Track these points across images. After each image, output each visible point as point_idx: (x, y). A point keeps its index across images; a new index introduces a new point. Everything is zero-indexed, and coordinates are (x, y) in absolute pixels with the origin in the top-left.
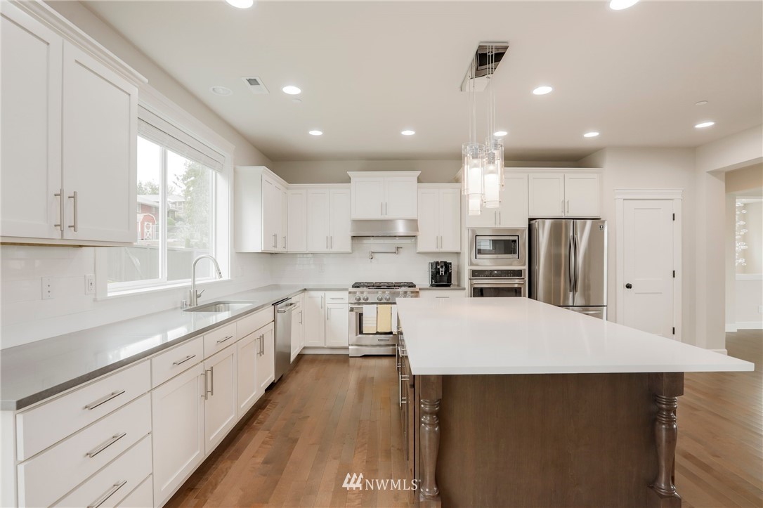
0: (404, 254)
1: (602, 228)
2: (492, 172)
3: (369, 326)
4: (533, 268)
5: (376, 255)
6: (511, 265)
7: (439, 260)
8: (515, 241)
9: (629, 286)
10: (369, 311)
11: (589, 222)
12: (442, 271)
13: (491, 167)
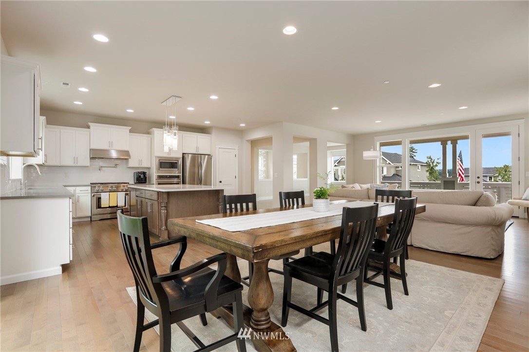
0: (119, 168)
1: (211, 159)
2: (175, 139)
3: (105, 203)
4: (184, 174)
5: (103, 168)
6: (171, 173)
7: (140, 171)
8: (176, 163)
9: (221, 182)
10: (104, 197)
11: (207, 156)
12: (142, 176)
13: (175, 137)
